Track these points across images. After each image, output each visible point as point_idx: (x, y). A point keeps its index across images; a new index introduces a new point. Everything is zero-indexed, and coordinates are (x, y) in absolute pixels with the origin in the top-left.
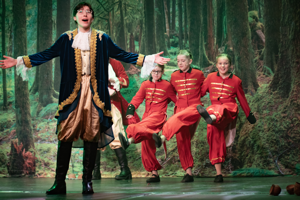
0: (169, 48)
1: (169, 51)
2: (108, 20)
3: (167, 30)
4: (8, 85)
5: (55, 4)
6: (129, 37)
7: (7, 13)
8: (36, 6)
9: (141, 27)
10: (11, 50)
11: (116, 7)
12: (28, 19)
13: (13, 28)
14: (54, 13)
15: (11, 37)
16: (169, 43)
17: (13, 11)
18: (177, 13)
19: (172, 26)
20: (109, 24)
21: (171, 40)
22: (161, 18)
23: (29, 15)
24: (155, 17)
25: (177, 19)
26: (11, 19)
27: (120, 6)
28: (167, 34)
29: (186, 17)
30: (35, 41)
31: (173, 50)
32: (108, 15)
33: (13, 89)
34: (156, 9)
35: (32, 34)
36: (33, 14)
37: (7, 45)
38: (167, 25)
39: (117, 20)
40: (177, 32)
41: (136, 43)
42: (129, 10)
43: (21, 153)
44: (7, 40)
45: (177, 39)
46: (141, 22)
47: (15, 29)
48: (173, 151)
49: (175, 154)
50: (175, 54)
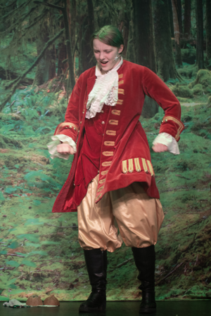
0: (180, 64)
1: (179, 70)
2: (64, 11)
3: (176, 32)
9: (127, 25)
16: (179, 56)
18: (194, 3)
19: (185, 26)
20: (65, 17)
21: (183, 51)
24: (153, 8)
25: (193, 13)
28: (175, 39)
29: (209, 11)
31: (187, 68)
38: (175, 24)
40: (194, 37)
45: (194, 50)
46: (126, 16)
48: (187, 250)
49: (188, 256)
50: (190, 75)
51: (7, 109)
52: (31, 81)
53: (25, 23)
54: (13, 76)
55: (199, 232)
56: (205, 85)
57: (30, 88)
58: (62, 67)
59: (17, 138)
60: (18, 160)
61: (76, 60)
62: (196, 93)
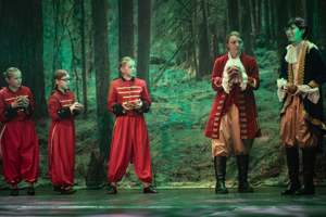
0: (256, 49)
1: (255, 52)
2: (190, 21)
3: (253, 30)
4: (88, 92)
5: (136, 7)
6: (212, 39)
7: (86, 18)
8: (117, 9)
9: (225, 27)
10: (91, 56)
11: (199, 7)
12: (109, 24)
13: (93, 33)
14: (136, 16)
15: (91, 43)
16: (255, 44)
17: (92, 16)
18: (263, 11)
19: (258, 26)
20: (191, 26)
21: (257, 40)
22: (246, 18)
23: (110, 19)
24: (240, 16)
25: (263, 17)
26: (90, 24)
27: (203, 6)
28: (253, 34)
29: (273, 15)
30: (117, 47)
31: (259, 51)
32: (191, 16)
33: (94, 97)
34: (240, 8)
35: (114, 39)
36: (114, 18)
37: (87, 51)
38: (253, 25)
39: (200, 21)
40: (263, 31)
41: (220, 45)
42: (212, 10)
43: (102, 163)
44: (87, 45)
45: (264, 39)
46: (225, 22)
47: (96, 35)
48: (262, 158)
49: (263, 162)
50: (262, 55)
51: (160, 81)
52: (173, 64)
53: (170, 31)
54: (164, 62)
55: (269, 148)
56: (271, 60)
57: (173, 68)
58: (190, 54)
59: (166, 97)
60: (166, 109)
61: (197, 50)
62: (266, 65)
